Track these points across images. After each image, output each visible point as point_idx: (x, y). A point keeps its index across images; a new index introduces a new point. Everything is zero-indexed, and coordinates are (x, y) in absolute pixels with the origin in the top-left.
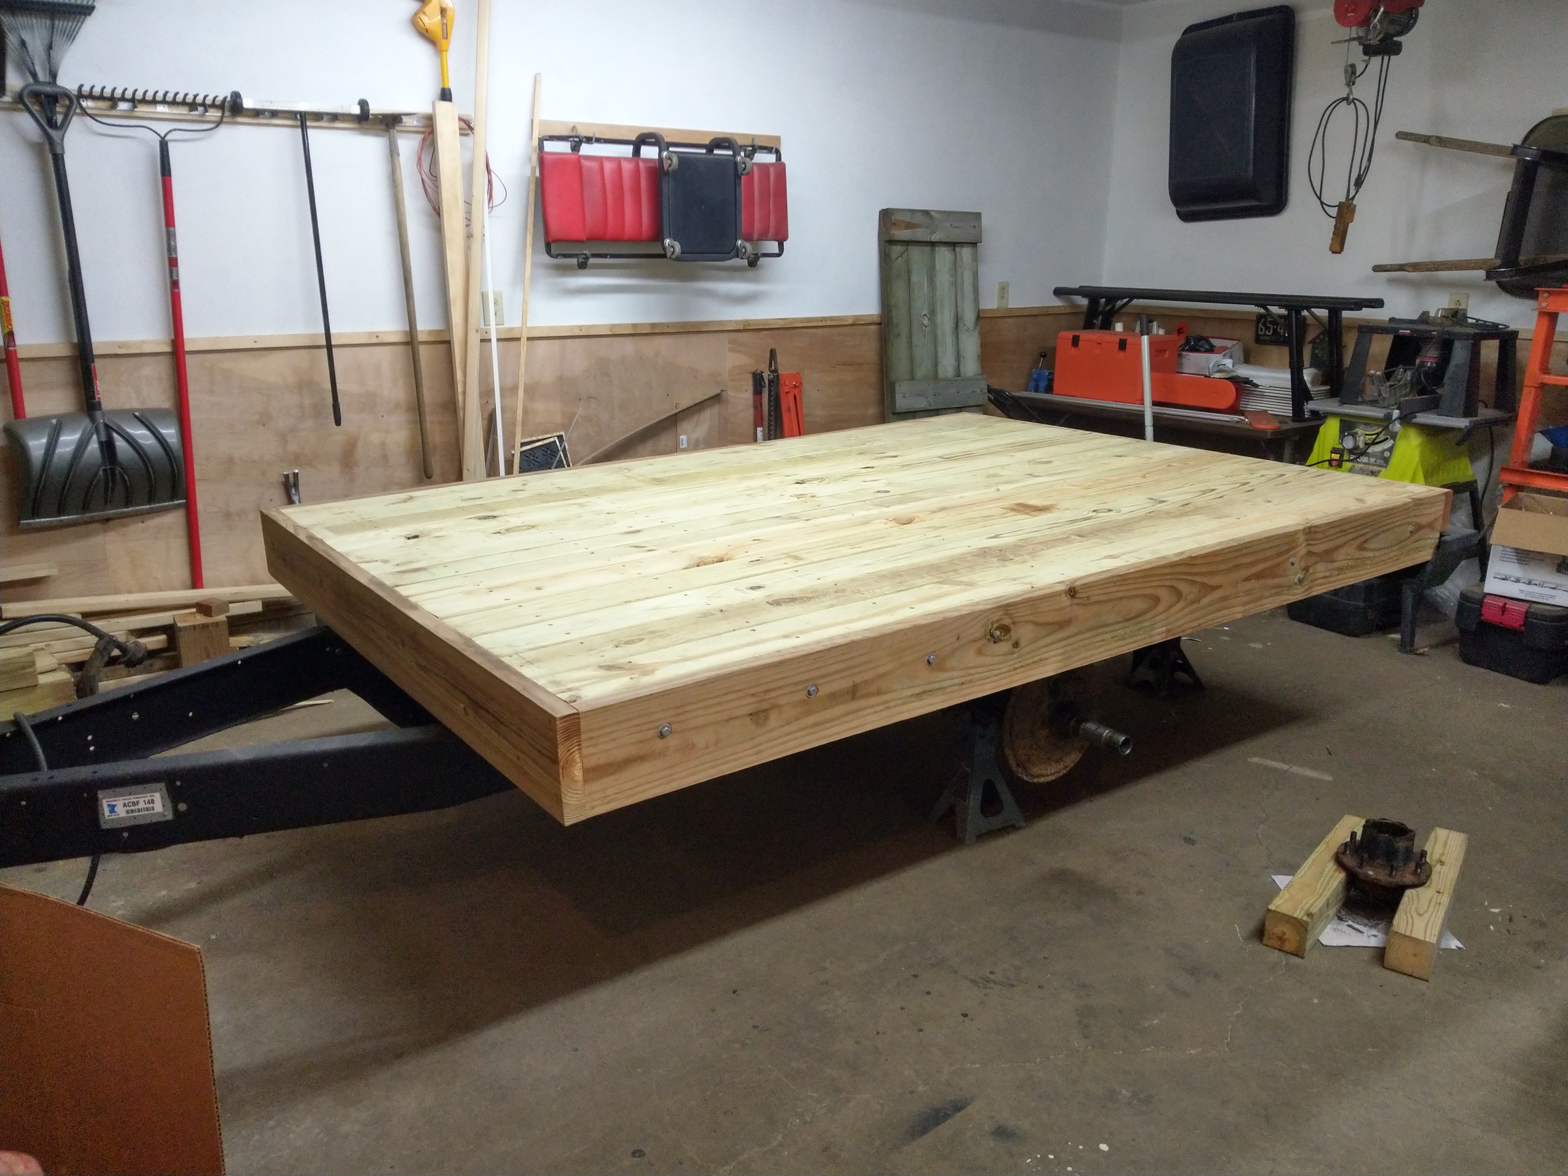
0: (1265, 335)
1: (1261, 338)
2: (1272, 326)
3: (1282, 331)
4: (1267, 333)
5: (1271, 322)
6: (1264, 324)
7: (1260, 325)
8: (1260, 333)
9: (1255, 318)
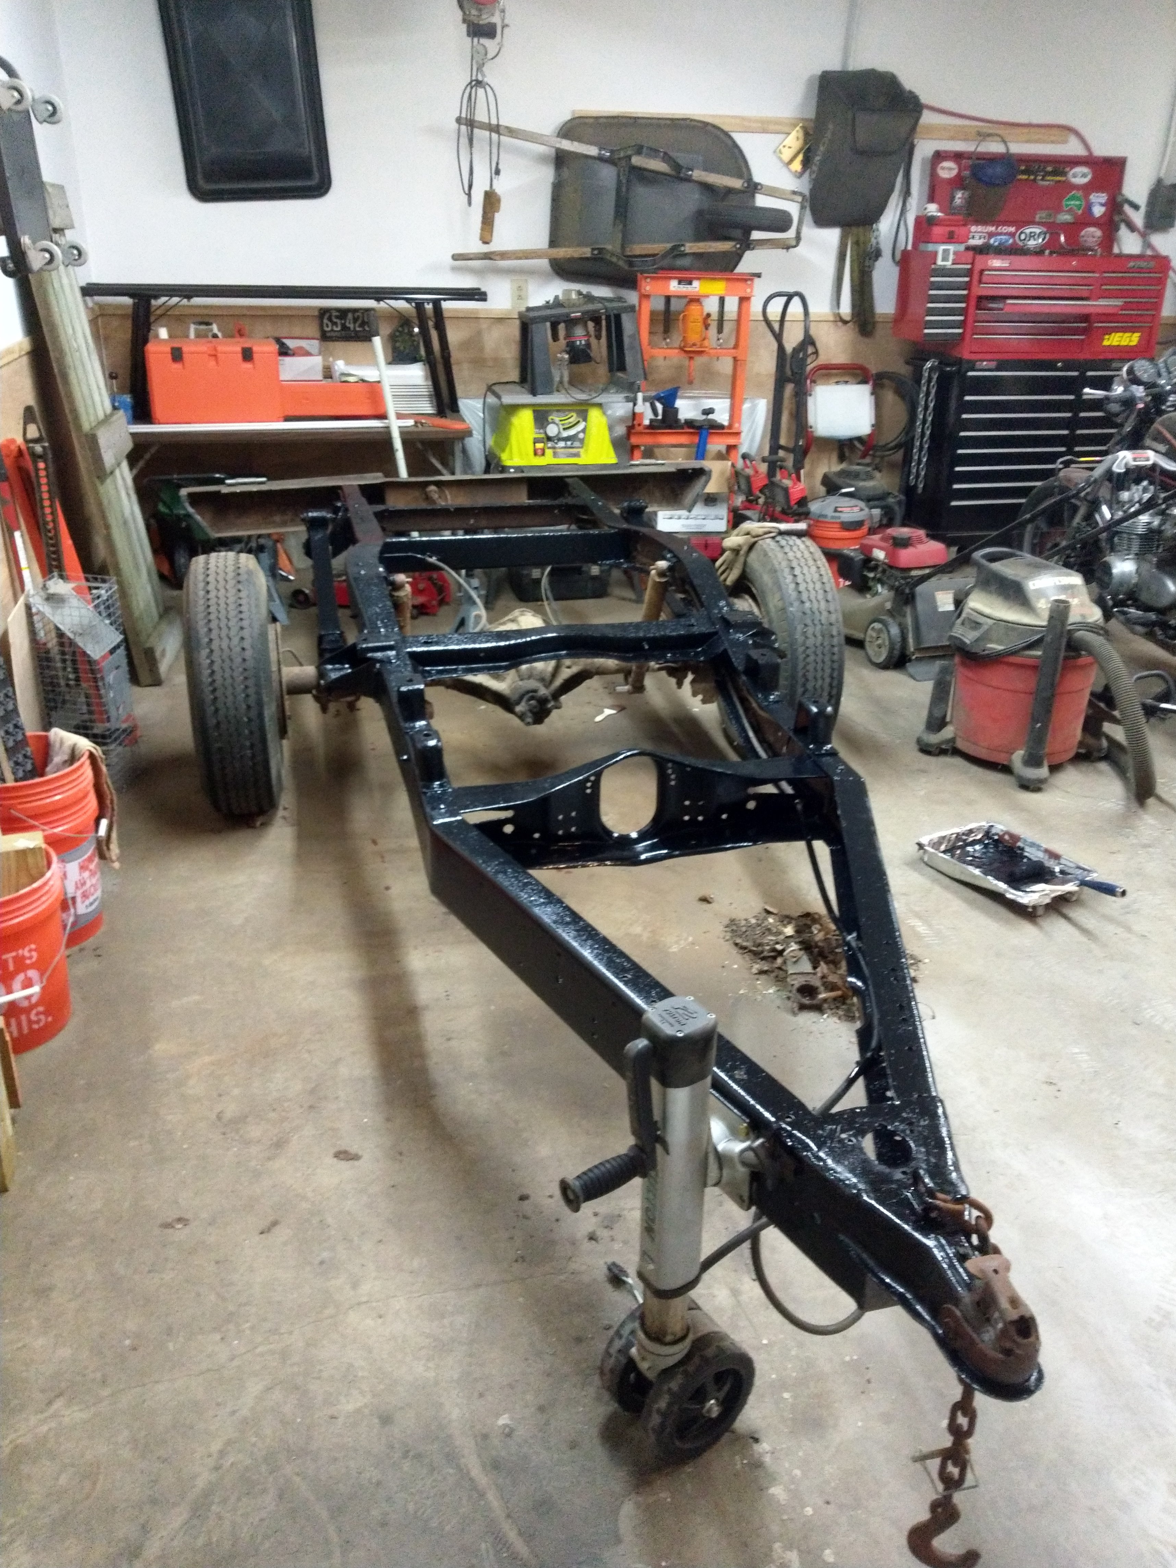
0: (332, 330)
1: (328, 334)
2: (338, 321)
3: (352, 326)
4: (335, 329)
5: (337, 317)
6: (330, 319)
7: (325, 321)
8: (326, 329)
9: (316, 313)
